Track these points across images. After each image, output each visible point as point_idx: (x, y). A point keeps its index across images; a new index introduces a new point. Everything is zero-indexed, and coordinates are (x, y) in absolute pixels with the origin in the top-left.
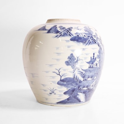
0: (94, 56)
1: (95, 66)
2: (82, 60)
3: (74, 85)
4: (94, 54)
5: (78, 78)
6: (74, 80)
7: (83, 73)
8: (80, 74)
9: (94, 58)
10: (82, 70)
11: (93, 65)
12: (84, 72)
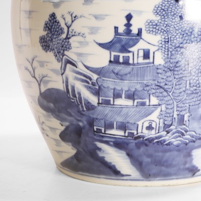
0: (128, 25)
1: (141, 60)
2: (83, 35)
3: (73, 114)
4: (129, 17)
5: (79, 94)
6: (69, 98)
7: (91, 79)
8: (83, 81)
9: (128, 32)
10: (87, 68)
11: (130, 55)
12: (95, 77)
